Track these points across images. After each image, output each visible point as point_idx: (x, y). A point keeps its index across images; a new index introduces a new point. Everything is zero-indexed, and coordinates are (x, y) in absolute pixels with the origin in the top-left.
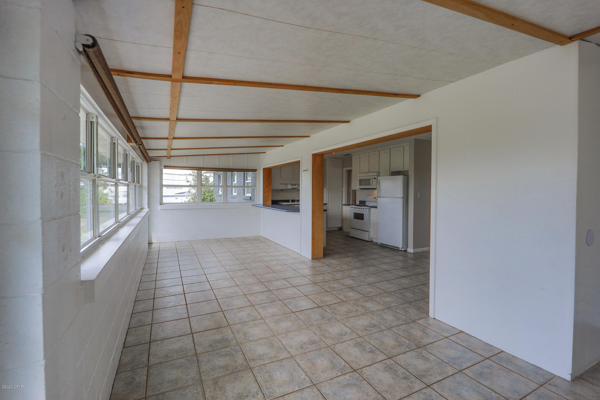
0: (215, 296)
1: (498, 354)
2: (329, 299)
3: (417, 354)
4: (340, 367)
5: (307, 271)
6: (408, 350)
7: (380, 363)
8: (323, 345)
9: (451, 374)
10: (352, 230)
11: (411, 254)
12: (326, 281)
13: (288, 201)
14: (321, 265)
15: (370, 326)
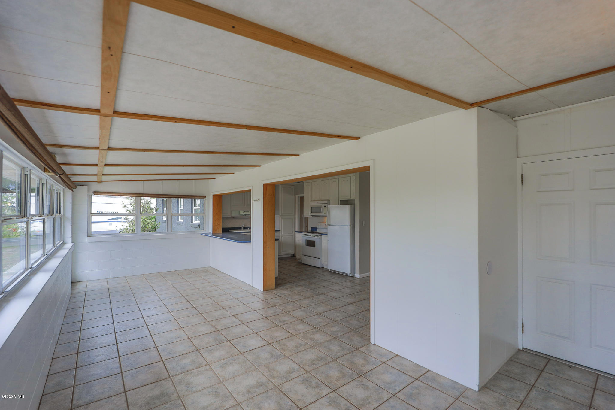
0: (154, 343)
1: (425, 373)
2: (279, 334)
3: (358, 383)
4: (287, 408)
5: (258, 305)
6: (350, 380)
7: (325, 398)
8: (270, 386)
9: (387, 399)
10: (305, 257)
11: (358, 279)
12: (276, 314)
13: (240, 229)
14: (273, 296)
15: (317, 359)
